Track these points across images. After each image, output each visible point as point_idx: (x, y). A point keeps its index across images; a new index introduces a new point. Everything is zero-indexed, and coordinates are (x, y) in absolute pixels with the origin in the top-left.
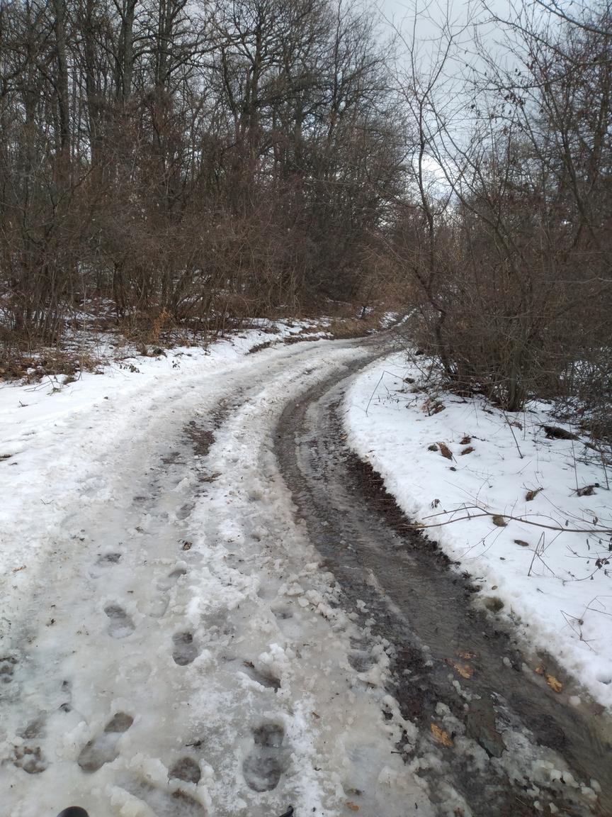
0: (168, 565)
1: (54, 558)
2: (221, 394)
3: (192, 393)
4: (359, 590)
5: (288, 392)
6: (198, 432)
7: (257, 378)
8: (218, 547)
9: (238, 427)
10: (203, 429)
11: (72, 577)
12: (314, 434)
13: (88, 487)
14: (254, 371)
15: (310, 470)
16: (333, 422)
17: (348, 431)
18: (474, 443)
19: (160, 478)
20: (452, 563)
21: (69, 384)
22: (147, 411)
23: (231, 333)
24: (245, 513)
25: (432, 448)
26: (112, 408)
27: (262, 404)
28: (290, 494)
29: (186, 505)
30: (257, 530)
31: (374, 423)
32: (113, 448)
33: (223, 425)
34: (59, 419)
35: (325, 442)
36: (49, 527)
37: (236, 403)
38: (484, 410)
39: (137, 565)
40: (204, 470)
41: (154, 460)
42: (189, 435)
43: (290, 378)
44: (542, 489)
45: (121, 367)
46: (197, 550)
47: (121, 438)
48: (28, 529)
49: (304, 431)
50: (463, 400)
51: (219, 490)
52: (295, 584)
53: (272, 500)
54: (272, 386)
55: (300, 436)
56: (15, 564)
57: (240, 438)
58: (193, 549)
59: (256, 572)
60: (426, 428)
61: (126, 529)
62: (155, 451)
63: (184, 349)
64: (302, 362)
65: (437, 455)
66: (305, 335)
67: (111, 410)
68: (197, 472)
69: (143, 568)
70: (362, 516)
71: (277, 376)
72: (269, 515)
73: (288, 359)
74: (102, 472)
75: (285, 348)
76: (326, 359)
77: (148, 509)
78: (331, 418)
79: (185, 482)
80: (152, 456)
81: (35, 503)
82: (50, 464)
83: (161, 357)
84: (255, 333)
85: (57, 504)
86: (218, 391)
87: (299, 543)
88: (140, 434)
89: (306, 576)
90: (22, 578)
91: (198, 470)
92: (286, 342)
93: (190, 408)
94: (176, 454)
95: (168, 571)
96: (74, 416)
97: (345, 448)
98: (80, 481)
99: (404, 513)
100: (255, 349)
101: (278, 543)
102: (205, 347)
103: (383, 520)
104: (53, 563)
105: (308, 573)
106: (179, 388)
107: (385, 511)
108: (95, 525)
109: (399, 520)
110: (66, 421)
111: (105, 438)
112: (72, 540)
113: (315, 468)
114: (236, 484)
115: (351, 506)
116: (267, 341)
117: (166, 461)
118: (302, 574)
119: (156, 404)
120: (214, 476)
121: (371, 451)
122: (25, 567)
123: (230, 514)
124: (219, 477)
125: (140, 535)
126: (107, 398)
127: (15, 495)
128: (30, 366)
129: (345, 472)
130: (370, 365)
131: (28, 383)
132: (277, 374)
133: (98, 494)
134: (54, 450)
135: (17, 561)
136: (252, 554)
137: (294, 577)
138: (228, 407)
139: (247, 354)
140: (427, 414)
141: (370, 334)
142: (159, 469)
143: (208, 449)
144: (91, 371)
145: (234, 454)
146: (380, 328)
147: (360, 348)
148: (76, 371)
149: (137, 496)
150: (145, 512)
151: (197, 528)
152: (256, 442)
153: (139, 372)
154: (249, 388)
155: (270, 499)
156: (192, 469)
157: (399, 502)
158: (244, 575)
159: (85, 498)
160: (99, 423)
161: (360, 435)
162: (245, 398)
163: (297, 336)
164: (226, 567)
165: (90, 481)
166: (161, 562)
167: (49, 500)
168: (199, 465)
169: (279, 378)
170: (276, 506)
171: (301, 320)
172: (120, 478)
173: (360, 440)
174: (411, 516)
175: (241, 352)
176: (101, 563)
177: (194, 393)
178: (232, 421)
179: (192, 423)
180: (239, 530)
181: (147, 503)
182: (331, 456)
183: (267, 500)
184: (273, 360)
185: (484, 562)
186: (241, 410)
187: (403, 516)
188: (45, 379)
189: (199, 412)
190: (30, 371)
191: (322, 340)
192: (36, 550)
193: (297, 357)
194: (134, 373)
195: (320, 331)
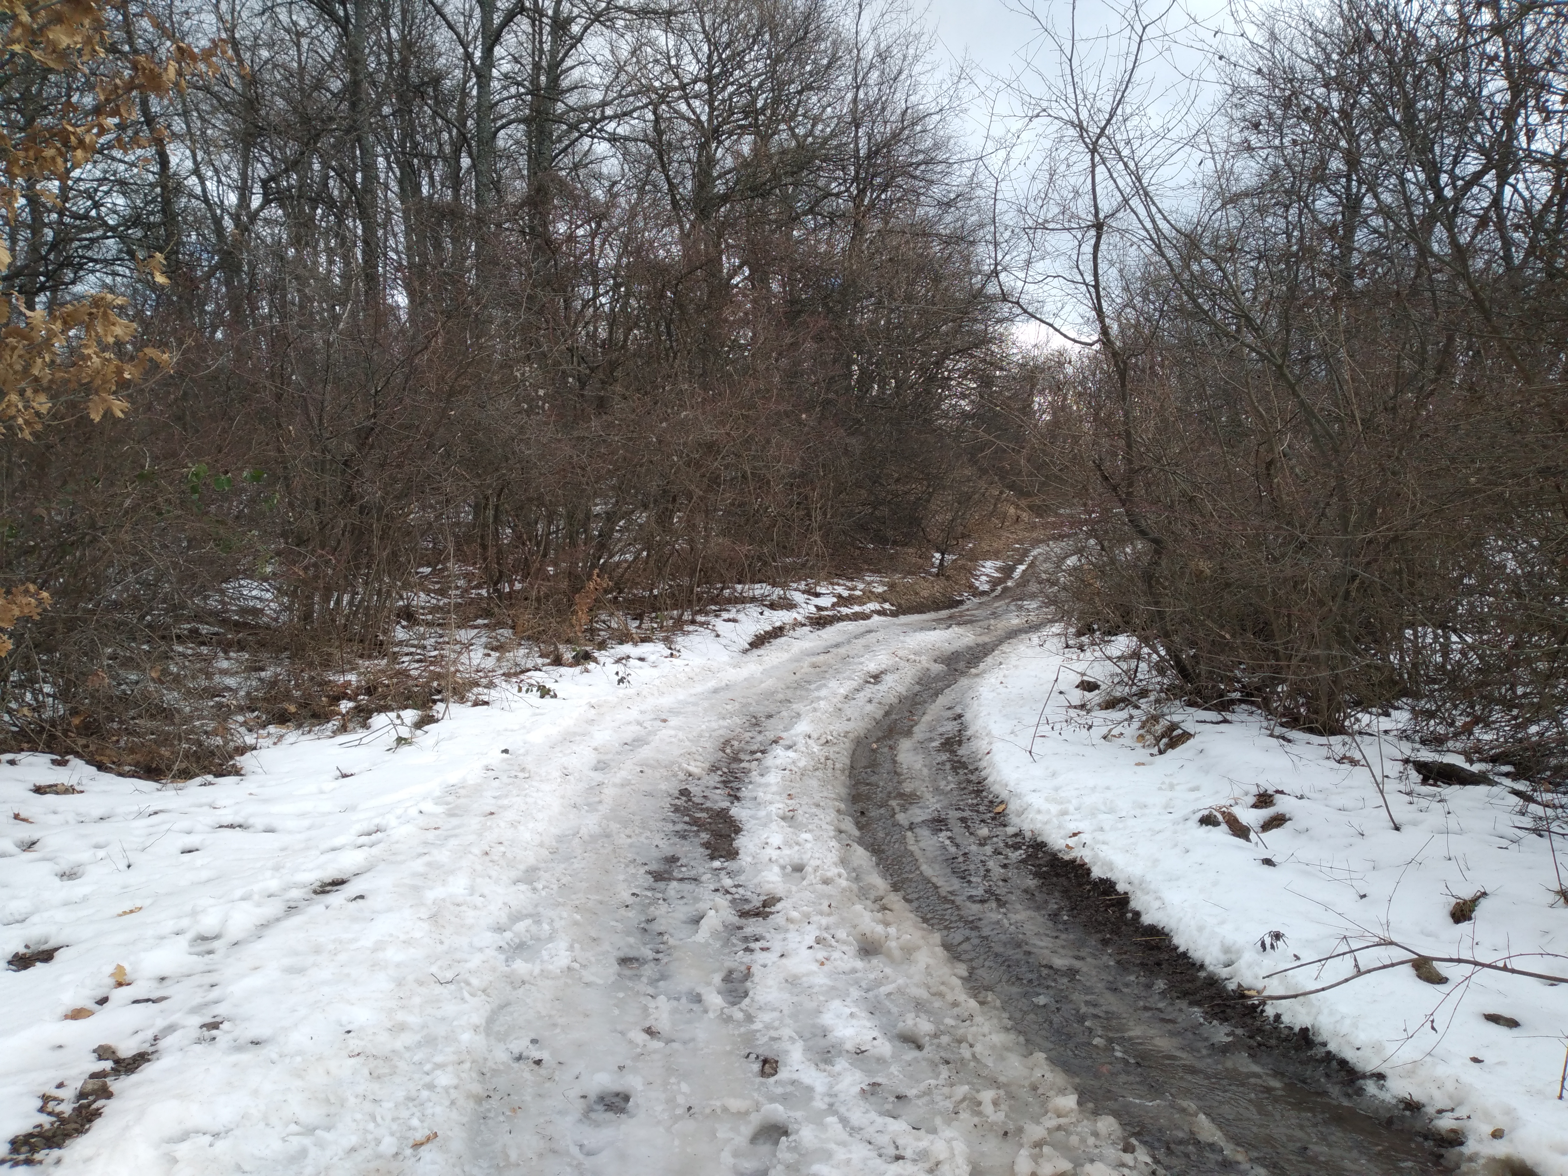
0: (743, 1115)
1: (489, 1110)
2: (721, 732)
3: (665, 733)
4: (1187, 1156)
5: (849, 720)
6: (702, 810)
7: (780, 696)
8: (838, 1068)
9: (778, 798)
10: (708, 804)
11: (541, 1155)
12: (932, 804)
13: (517, 941)
14: (769, 683)
15: (956, 884)
16: (963, 778)
17: (1004, 794)
18: (1283, 805)
19: (657, 913)
20: (1364, 1076)
21: (426, 728)
22: (594, 774)
23: (707, 614)
24: (864, 984)
25: (1207, 821)
26: (523, 770)
27: (807, 746)
28: (937, 937)
29: (731, 972)
30: (910, 1022)
31: (1054, 775)
32: (545, 853)
33: (744, 793)
34: (424, 799)
35: (963, 820)
36: (466, 1037)
37: (755, 747)
38: (1271, 735)
39: (676, 1119)
40: (741, 891)
41: (634, 876)
42: (687, 819)
43: (842, 691)
44: (1484, 894)
45: (520, 690)
46: (795, 1076)
47: (555, 831)
48: (419, 1045)
49: (909, 799)
50: (1220, 718)
51: (788, 935)
52: (1046, 1149)
53: (908, 952)
54: (815, 710)
55: (904, 809)
56: (410, 1128)
57: (789, 818)
58: (783, 1074)
59: (948, 1122)
60: (1167, 780)
61: (622, 1033)
62: (630, 856)
63: (627, 649)
64: (856, 660)
65: (1221, 834)
66: (845, 611)
67: (521, 775)
68: (729, 897)
69: (689, 1125)
70: (1111, 979)
71: (818, 689)
72: (918, 986)
73: (826, 656)
74: (536, 906)
75: (812, 636)
76: (900, 653)
77: (653, 982)
78: (954, 769)
79: (712, 921)
80: (627, 866)
81: (420, 983)
82: (430, 895)
83: (592, 666)
84: (753, 610)
85: (468, 984)
86: (714, 725)
87: (1007, 1049)
88: (590, 823)
89: (1059, 1128)
90: (434, 1163)
91: (727, 892)
92: (811, 624)
93: (673, 763)
94: (672, 860)
95: (747, 1130)
96: (451, 790)
97: (1010, 830)
98: (500, 929)
99: (1202, 967)
100: (759, 642)
101: (966, 1052)
102: (668, 641)
103: (1160, 984)
104: (490, 1122)
105: (1062, 1121)
106: (640, 724)
107: (1159, 964)
108: (555, 1025)
109: (1198, 984)
110: (438, 801)
111: (526, 834)
112: (516, 1065)
113: (964, 876)
114: (824, 921)
115: (1077, 958)
116: (778, 624)
117: (659, 877)
118: (1051, 1122)
119: (603, 757)
120: (765, 904)
121: (1075, 835)
122: (436, 1135)
123: (833, 988)
124: (779, 906)
125: (656, 1044)
126: (506, 751)
127: (375, 966)
128: (345, 696)
129: (1031, 882)
130: (989, 660)
131: (343, 729)
132: (813, 687)
133: (545, 954)
134: (429, 864)
135: (415, 1122)
136: (918, 1081)
137: (1035, 1131)
138: (742, 756)
139: (745, 651)
140: (1155, 750)
141: (961, 602)
142: (649, 894)
143: (736, 844)
144: (462, 700)
145: (790, 854)
146: (977, 593)
147: (956, 629)
148: (435, 702)
149: (621, 954)
150: (651, 990)
151: (776, 1024)
152: (825, 826)
153: (555, 696)
154: (770, 716)
155: (902, 949)
156: (717, 890)
157: (1181, 941)
158: (922, 1132)
159: (520, 966)
160: (506, 802)
161: (1036, 800)
162: (771, 735)
163: (830, 613)
164: (873, 1115)
165: (521, 926)
166: (725, 1109)
167: (449, 975)
168: (727, 882)
169: (823, 692)
170: (922, 965)
171: (832, 584)
172: (578, 917)
173: (1039, 812)
174: (1224, 973)
175: (735, 648)
176: (593, 1115)
177: (673, 732)
178: (760, 785)
179: (684, 793)
180: (868, 1024)
181: (648, 971)
182: (988, 850)
183: (897, 953)
184: (797, 659)
185: (1441, 1071)
186: (769, 761)
187: (1202, 974)
188: (379, 720)
189: (692, 769)
190: (345, 706)
191: (876, 618)
192: (447, 1092)
193: (842, 651)
194: (547, 700)
195: (870, 600)
